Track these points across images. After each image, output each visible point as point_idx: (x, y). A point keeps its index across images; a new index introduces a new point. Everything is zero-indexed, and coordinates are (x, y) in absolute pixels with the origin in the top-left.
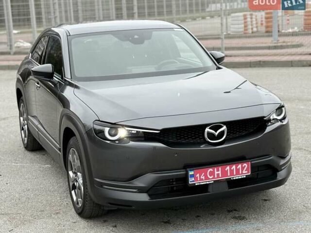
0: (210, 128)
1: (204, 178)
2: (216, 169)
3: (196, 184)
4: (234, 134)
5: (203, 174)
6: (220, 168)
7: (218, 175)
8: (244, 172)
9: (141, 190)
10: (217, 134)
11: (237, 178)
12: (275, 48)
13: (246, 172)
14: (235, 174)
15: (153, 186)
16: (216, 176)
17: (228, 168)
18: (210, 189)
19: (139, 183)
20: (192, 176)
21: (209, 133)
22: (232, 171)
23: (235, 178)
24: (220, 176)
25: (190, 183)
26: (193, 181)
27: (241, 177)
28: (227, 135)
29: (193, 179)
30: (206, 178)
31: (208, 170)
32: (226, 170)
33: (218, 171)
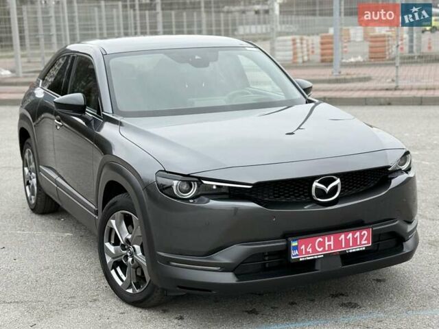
0: (319, 182)
1: (310, 250)
2: (326, 238)
3: (301, 259)
4: (349, 190)
5: (310, 245)
6: (332, 237)
7: (329, 246)
8: (363, 242)
9: (225, 268)
10: (328, 189)
11: (354, 250)
12: (337, 81)
13: (366, 242)
14: (351, 244)
15: (242, 263)
16: (327, 249)
17: (343, 236)
18: (318, 266)
19: (223, 257)
20: (296, 248)
21: (317, 189)
22: (347, 241)
23: (351, 251)
24: (332, 248)
25: (293, 258)
26: (297, 255)
27: (358, 250)
28: (341, 192)
29: (297, 252)
30: (314, 250)
31: (316, 240)
32: (340, 239)
33: (329, 241)
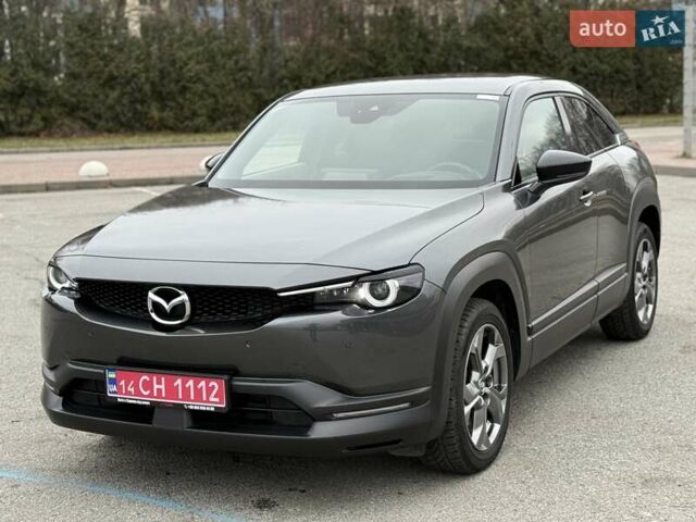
0: (156, 293)
1: (132, 390)
2: (155, 379)
3: (119, 400)
5: (132, 382)
6: (163, 379)
7: (159, 390)
8: (212, 399)
10: (169, 307)
11: (196, 408)
13: (217, 400)
14: (192, 397)
16: (155, 394)
17: (179, 382)
20: (113, 382)
21: (155, 304)
22: (186, 391)
23: (191, 407)
24: (164, 395)
25: (109, 395)
26: (115, 393)
27: (204, 408)
29: (115, 388)
31: (141, 377)
32: (175, 384)
33: (159, 383)
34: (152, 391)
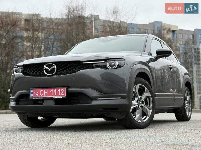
0: (46, 66)
1: (38, 95)
2: (45, 90)
3: (33, 98)
6: (47, 90)
9: (14, 100)
13: (63, 95)
14: (56, 95)
17: (52, 90)
20: (32, 93)
22: (54, 93)
23: (55, 98)
24: (47, 95)
25: (30, 97)
26: (32, 96)
27: (59, 98)
31: (40, 90)
33: (46, 91)
34: (44, 94)
